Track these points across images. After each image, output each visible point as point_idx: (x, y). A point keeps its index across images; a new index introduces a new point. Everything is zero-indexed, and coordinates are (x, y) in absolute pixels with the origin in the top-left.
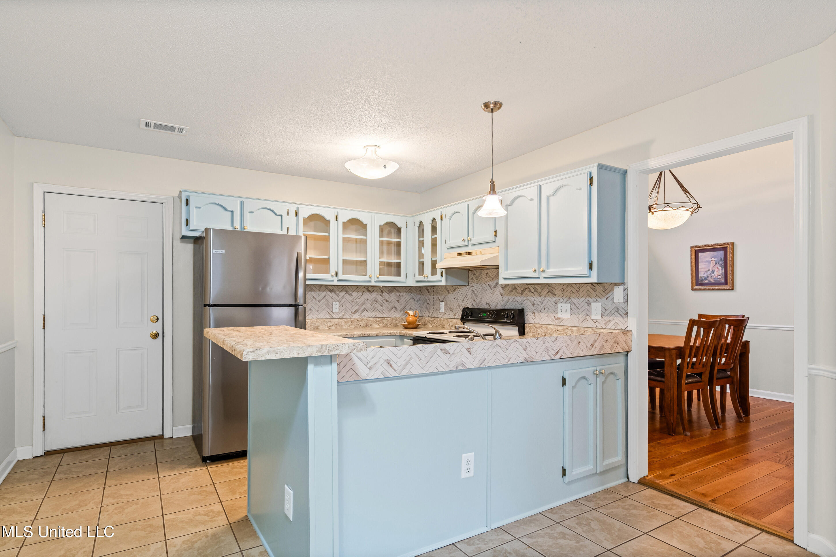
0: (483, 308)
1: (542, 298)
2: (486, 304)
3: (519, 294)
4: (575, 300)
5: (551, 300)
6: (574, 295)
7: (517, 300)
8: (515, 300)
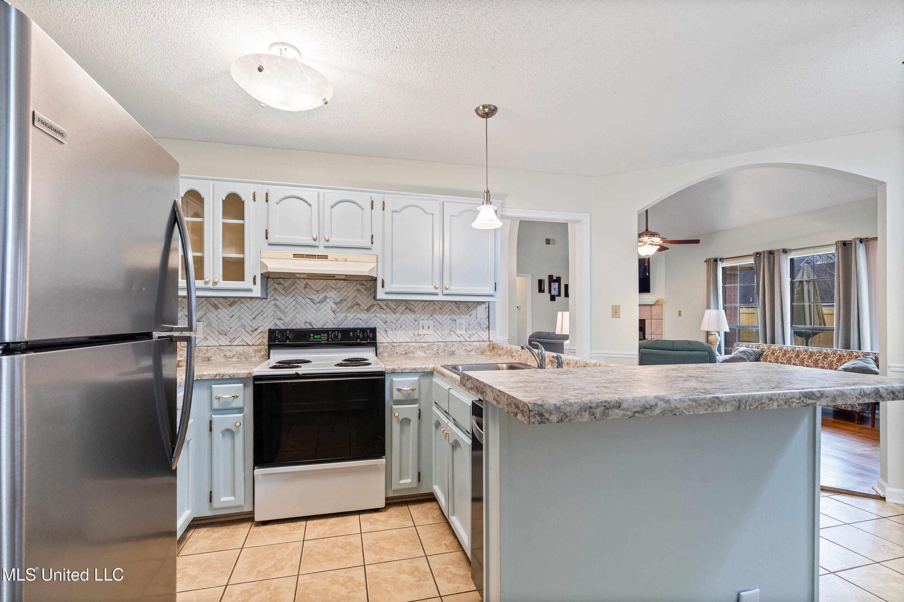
0: (299, 327)
1: (397, 315)
2: (305, 323)
3: (363, 310)
4: (438, 317)
5: (410, 317)
6: (436, 312)
7: (360, 317)
8: (356, 317)
